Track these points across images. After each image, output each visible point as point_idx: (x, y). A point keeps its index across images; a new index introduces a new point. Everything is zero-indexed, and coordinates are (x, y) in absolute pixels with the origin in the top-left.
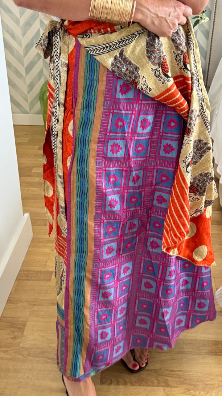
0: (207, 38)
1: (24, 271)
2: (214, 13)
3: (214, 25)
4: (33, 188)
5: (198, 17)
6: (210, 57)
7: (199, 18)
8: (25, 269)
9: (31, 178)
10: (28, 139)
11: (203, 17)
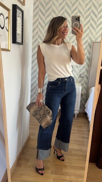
0: (87, 85)
2: (89, 78)
3: (89, 81)
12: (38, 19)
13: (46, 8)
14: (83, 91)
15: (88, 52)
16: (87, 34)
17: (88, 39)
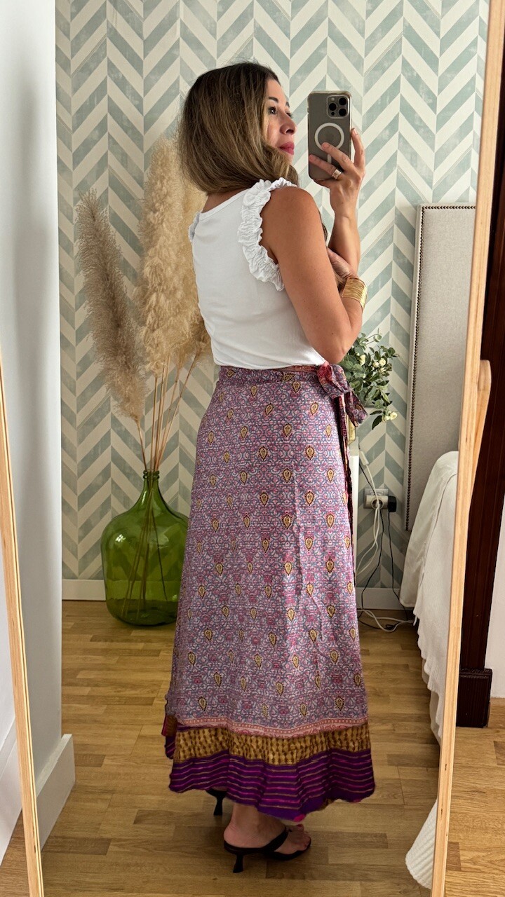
0: (403, 450)
1: (56, 837)
2: (411, 408)
3: (412, 427)
4: (78, 705)
5: (380, 412)
6: (409, 479)
7: (381, 414)
8: (59, 834)
9: (75, 687)
10: (72, 624)
11: (388, 413)
12: (104, 84)
13: (145, 25)
14: (383, 486)
15: (401, 261)
16: (388, 163)
17: (394, 191)
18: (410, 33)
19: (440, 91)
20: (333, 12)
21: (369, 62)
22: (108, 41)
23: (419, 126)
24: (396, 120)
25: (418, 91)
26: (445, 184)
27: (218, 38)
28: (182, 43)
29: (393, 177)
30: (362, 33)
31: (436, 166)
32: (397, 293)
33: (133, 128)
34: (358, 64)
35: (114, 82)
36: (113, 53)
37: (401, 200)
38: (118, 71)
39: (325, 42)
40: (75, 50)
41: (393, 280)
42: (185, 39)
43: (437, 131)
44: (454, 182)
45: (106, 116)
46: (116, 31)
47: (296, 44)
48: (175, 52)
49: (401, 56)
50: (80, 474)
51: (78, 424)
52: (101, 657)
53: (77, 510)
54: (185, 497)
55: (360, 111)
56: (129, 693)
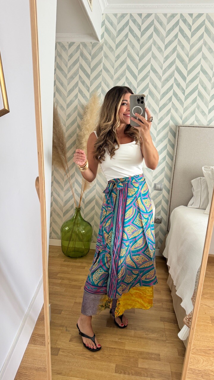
0: (167, 204)
2: (171, 192)
3: (171, 197)
4: (56, 287)
6: (169, 214)
9: (56, 280)
10: (58, 254)
12: (77, 83)
13: (91, 64)
14: (160, 216)
15: (170, 143)
16: (168, 111)
17: (169, 121)
18: (178, 69)
19: (186, 89)
20: (153, 61)
21: (164, 78)
22: (79, 69)
23: (179, 100)
24: (171, 98)
25: (179, 88)
26: (187, 119)
27: (115, 68)
28: (103, 71)
29: (169, 116)
30: (162, 68)
31: (184, 113)
32: (169, 154)
33: (86, 97)
34: (160, 79)
35: (81, 82)
36: (81, 73)
37: (171, 123)
38: (82, 79)
39: (150, 70)
40: (69, 71)
41: (167, 150)
42: (103, 69)
43: (185, 101)
44: (190, 118)
45: (78, 93)
46: (82, 65)
47: (140, 71)
48: (101, 73)
49: (174, 77)
50: (64, 206)
51: (64, 190)
52: (66, 268)
53: (62, 217)
54: (97, 215)
55: (160, 94)
56: (74, 283)
